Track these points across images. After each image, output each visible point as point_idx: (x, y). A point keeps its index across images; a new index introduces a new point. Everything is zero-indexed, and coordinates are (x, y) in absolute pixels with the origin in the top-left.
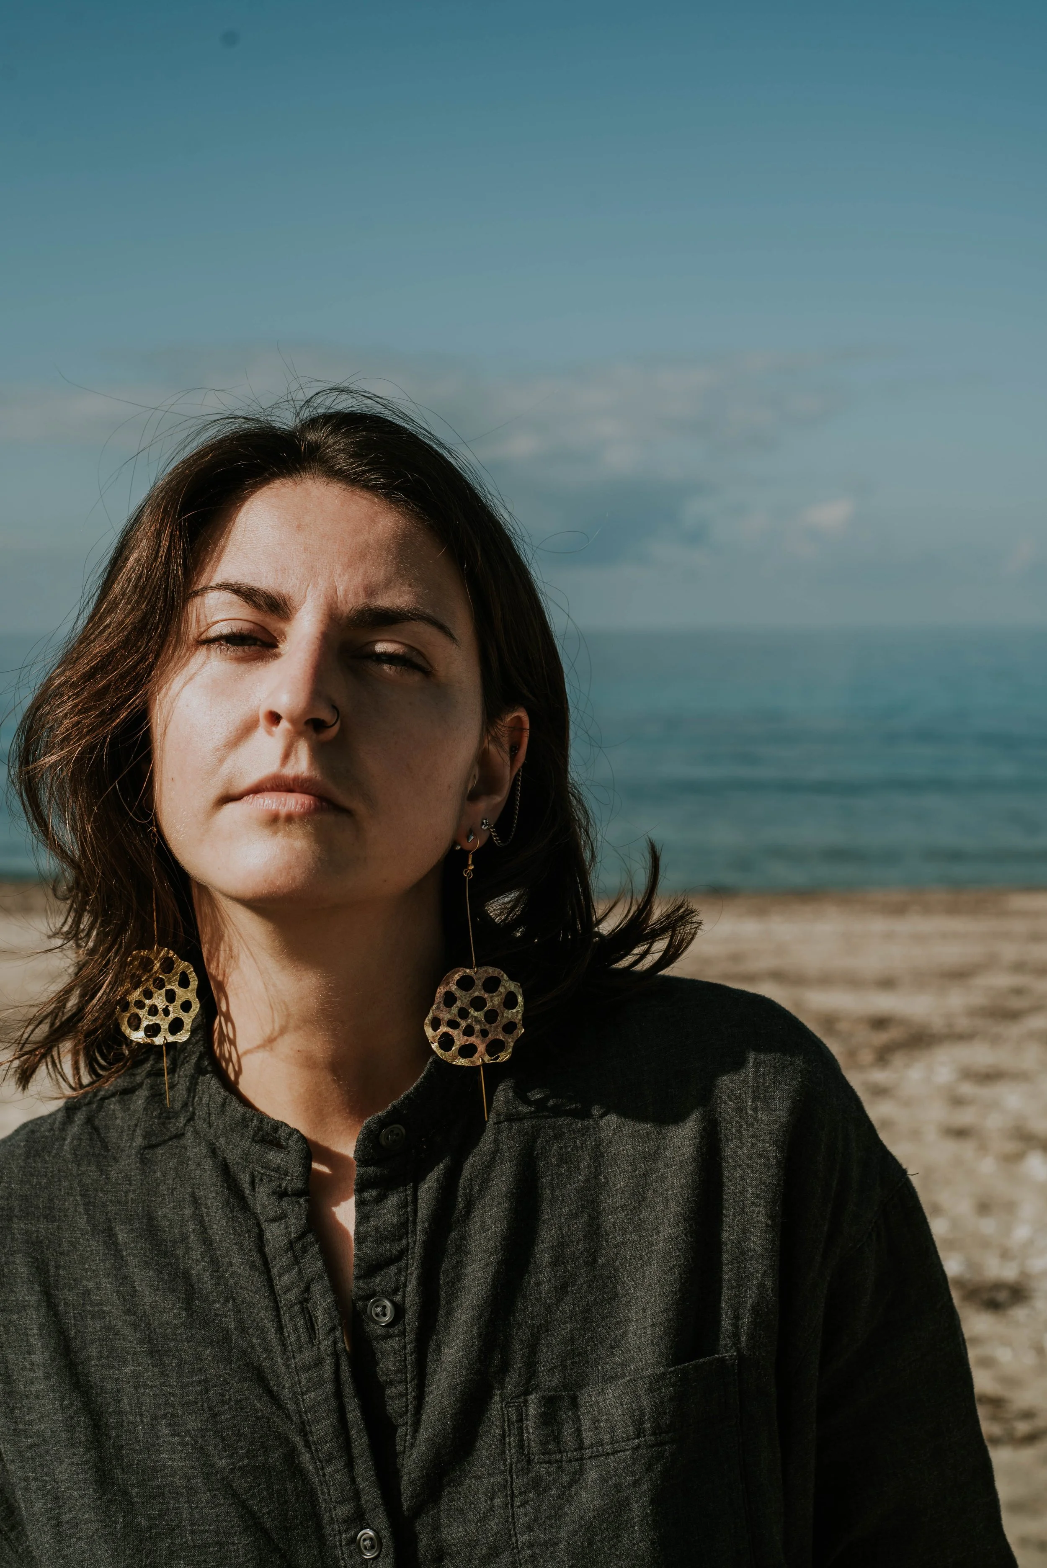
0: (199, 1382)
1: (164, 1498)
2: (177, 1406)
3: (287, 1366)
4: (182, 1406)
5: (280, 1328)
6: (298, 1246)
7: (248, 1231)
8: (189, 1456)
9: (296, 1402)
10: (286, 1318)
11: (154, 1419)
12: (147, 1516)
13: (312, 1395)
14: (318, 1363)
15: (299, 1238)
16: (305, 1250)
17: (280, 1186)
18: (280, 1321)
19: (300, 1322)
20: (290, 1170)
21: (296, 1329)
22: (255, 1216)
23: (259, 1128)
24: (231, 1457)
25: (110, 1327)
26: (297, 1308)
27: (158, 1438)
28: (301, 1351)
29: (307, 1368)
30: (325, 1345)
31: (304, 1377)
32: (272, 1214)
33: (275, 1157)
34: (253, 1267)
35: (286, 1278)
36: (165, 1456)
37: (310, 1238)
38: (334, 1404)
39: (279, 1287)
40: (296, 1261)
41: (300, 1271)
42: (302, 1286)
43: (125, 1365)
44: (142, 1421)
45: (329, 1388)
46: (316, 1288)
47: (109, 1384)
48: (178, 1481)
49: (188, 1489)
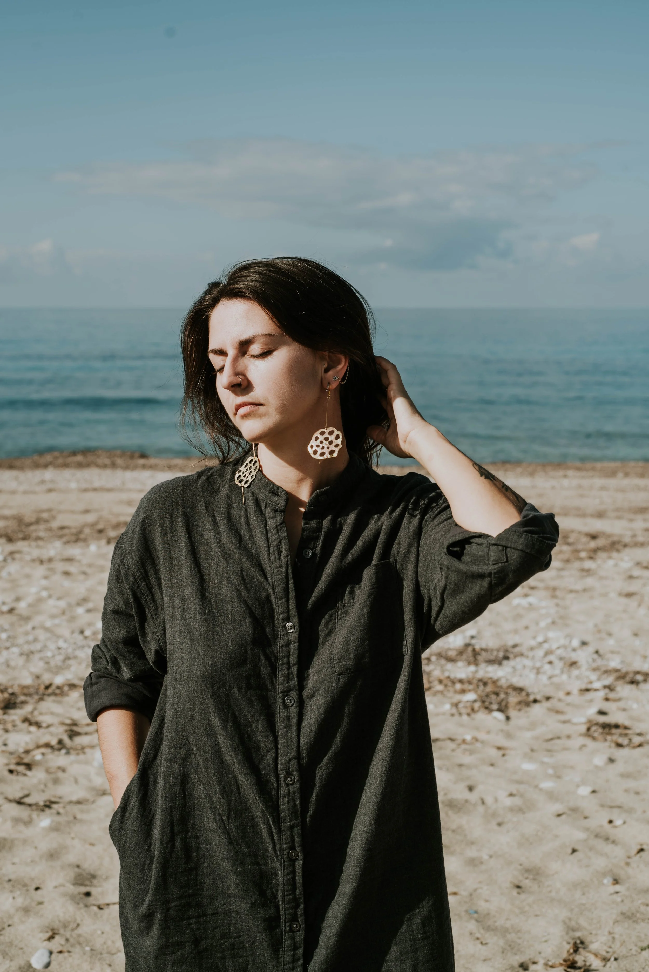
0: (240, 568)
1: (222, 604)
2: (231, 575)
3: (270, 566)
4: (233, 575)
5: (269, 554)
6: (279, 527)
7: (262, 521)
8: (233, 591)
9: (272, 579)
10: (271, 551)
11: (222, 578)
12: (216, 609)
13: (278, 577)
14: (281, 566)
15: (281, 524)
16: (281, 529)
17: (276, 508)
18: (269, 551)
19: (276, 552)
20: (280, 503)
21: (274, 555)
22: (265, 517)
23: (272, 488)
24: (248, 593)
25: (211, 547)
26: (276, 548)
27: (222, 584)
28: (275, 562)
29: (277, 568)
30: (284, 561)
31: (275, 571)
32: (272, 516)
33: (276, 499)
34: (262, 533)
35: (273, 537)
36: (224, 590)
37: (283, 525)
38: (285, 580)
39: (270, 540)
40: (278, 532)
41: (279, 535)
42: (279, 540)
43: (213, 560)
44: (217, 578)
45: (284, 575)
46: (283, 542)
47: (206, 565)
48: (228, 599)
49: (231, 601)
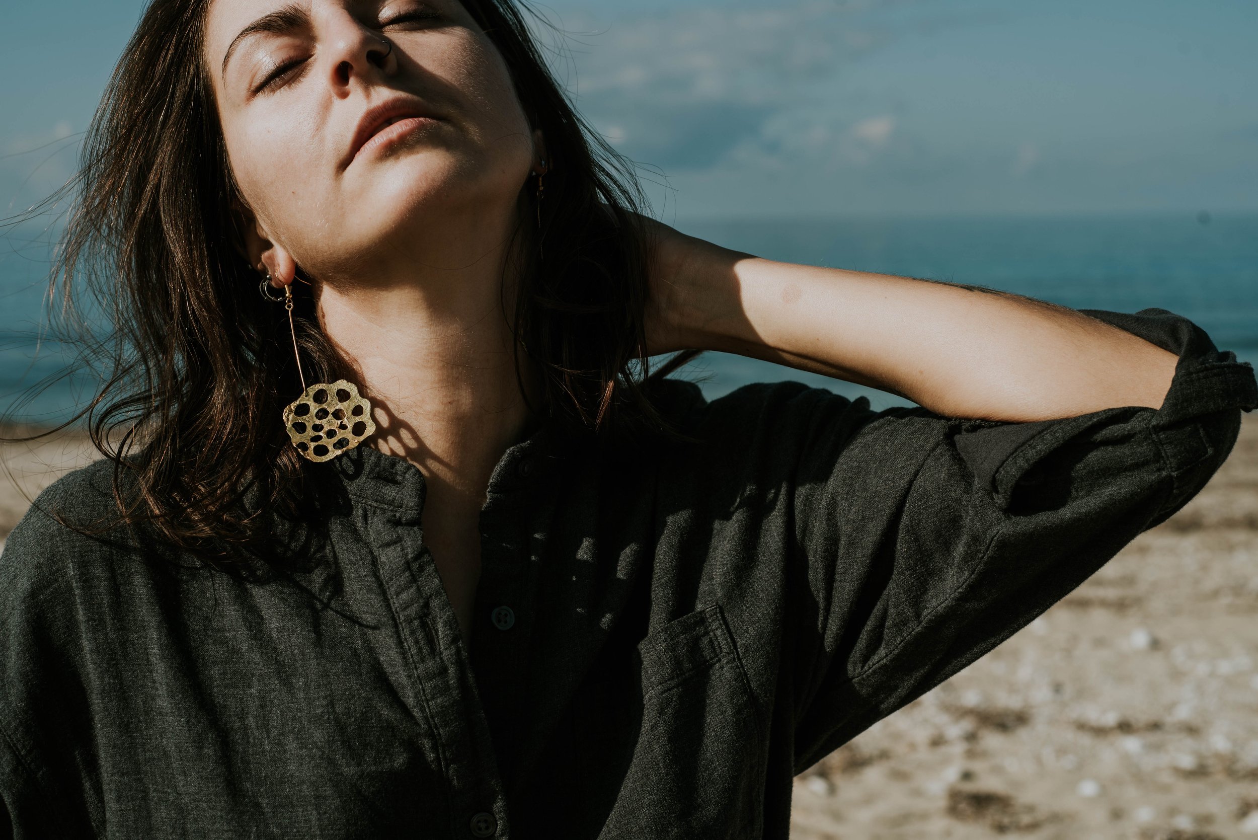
0: (325, 697)
1: (293, 806)
2: (305, 722)
3: (410, 678)
4: (310, 721)
5: (400, 644)
6: (415, 566)
7: (362, 559)
8: (317, 766)
9: (423, 710)
10: (405, 635)
12: (279, 825)
13: (437, 702)
14: (442, 671)
15: (417, 557)
16: (421, 569)
17: (395, 516)
18: (399, 636)
19: (420, 635)
20: (405, 502)
21: (416, 643)
22: (367, 545)
23: (375, 465)
24: (359, 765)
26: (416, 623)
27: (285, 752)
28: (422, 662)
29: (430, 677)
30: (447, 654)
31: (428, 686)
32: (387, 538)
33: (390, 492)
34: (370, 590)
35: (403, 597)
36: (292, 767)
37: (426, 558)
39: (395, 607)
40: (414, 579)
41: (418, 589)
42: (422, 601)
44: (268, 737)
45: (455, 693)
46: (435, 603)
48: (305, 790)
49: (317, 797)
